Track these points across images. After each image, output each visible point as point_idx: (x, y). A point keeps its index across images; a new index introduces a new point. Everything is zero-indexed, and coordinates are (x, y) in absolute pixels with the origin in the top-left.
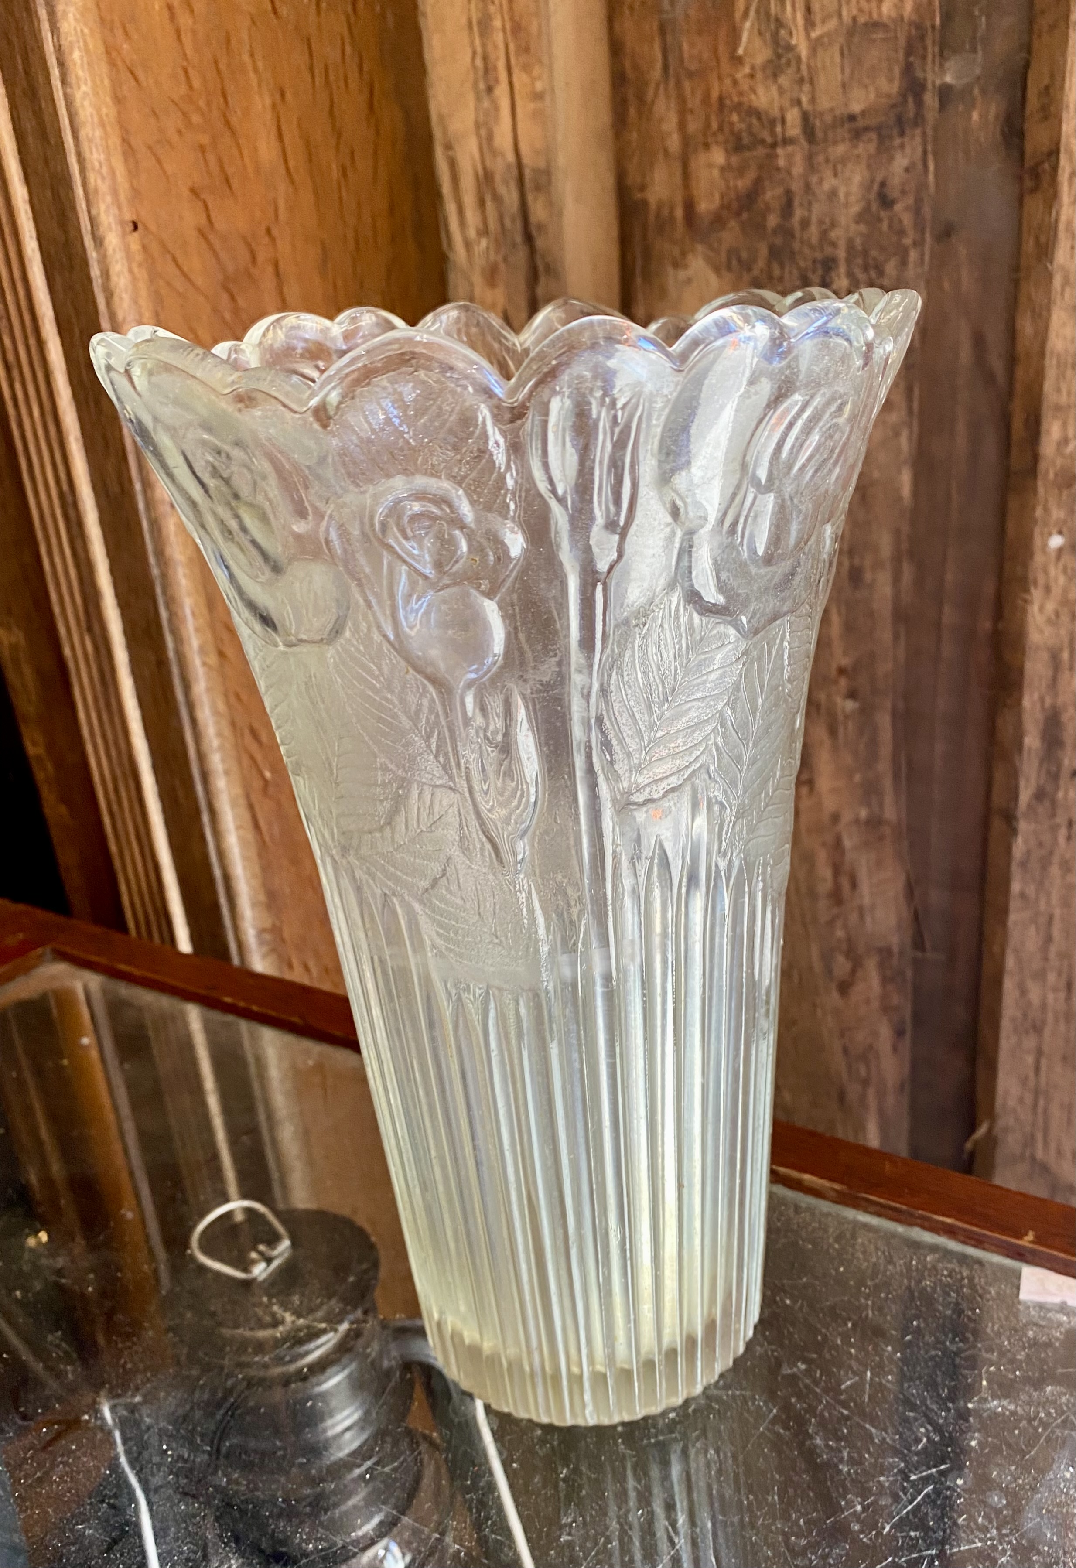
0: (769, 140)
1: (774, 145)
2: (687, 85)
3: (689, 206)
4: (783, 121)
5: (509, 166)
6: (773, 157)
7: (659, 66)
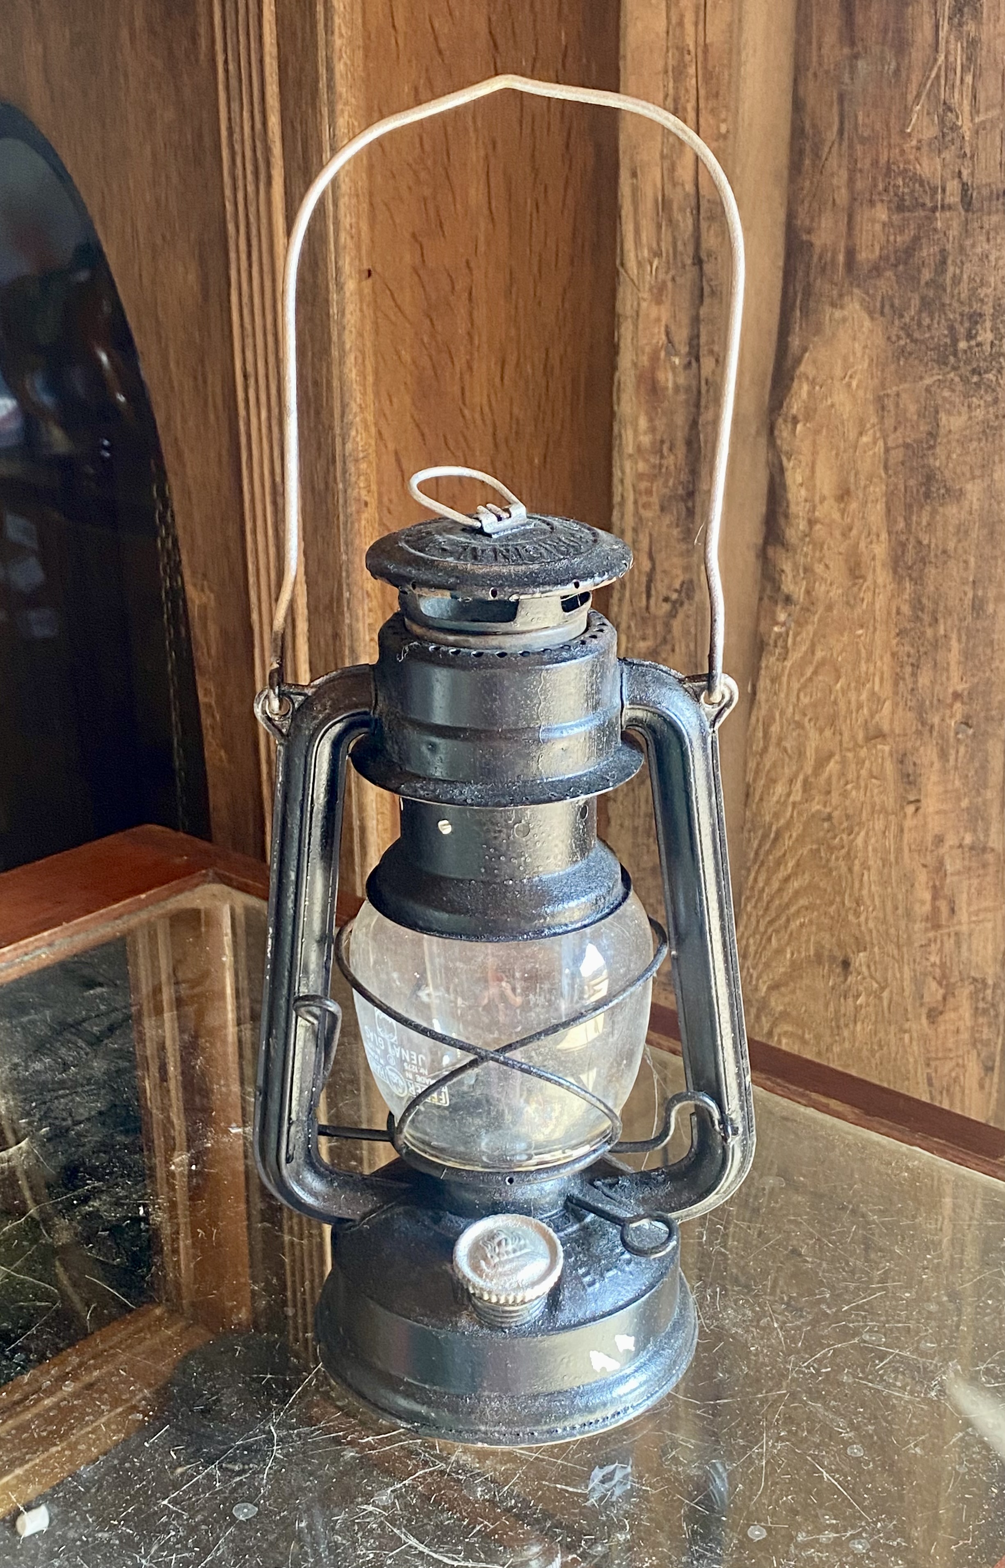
0: (929, 205)
1: (934, 209)
2: (859, 147)
3: (851, 253)
4: (944, 190)
5: (687, 195)
6: (931, 219)
7: (835, 128)
